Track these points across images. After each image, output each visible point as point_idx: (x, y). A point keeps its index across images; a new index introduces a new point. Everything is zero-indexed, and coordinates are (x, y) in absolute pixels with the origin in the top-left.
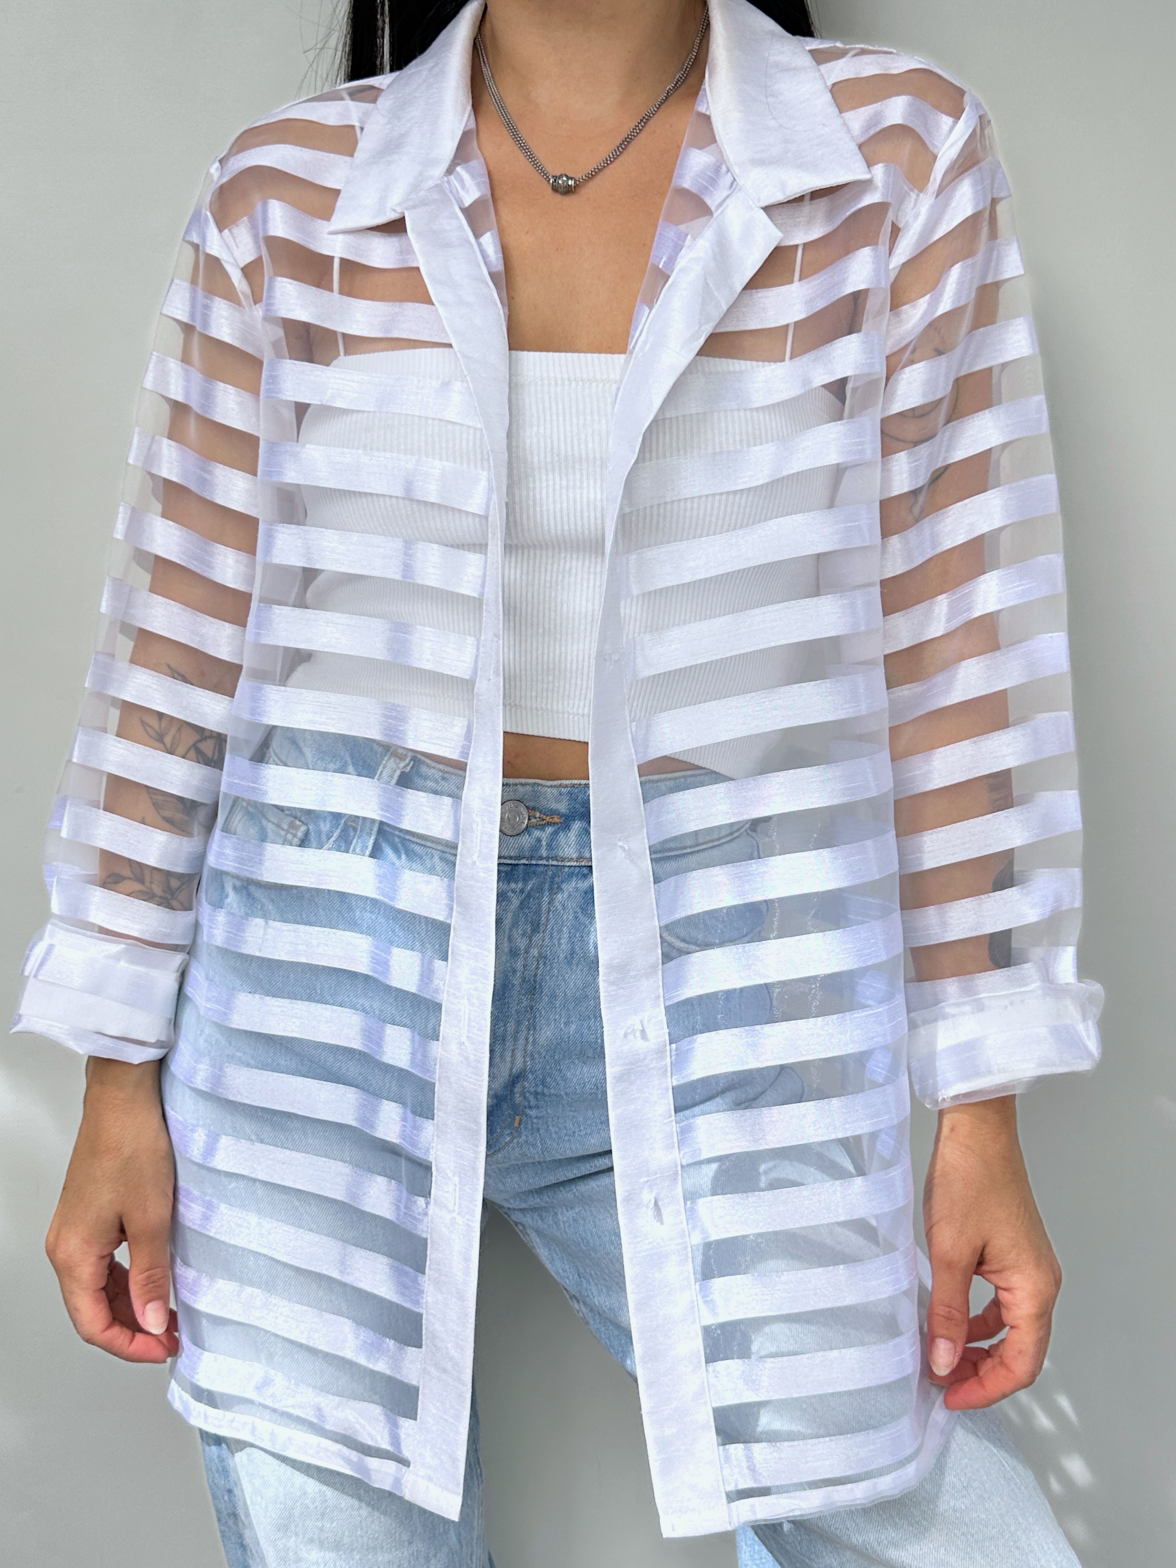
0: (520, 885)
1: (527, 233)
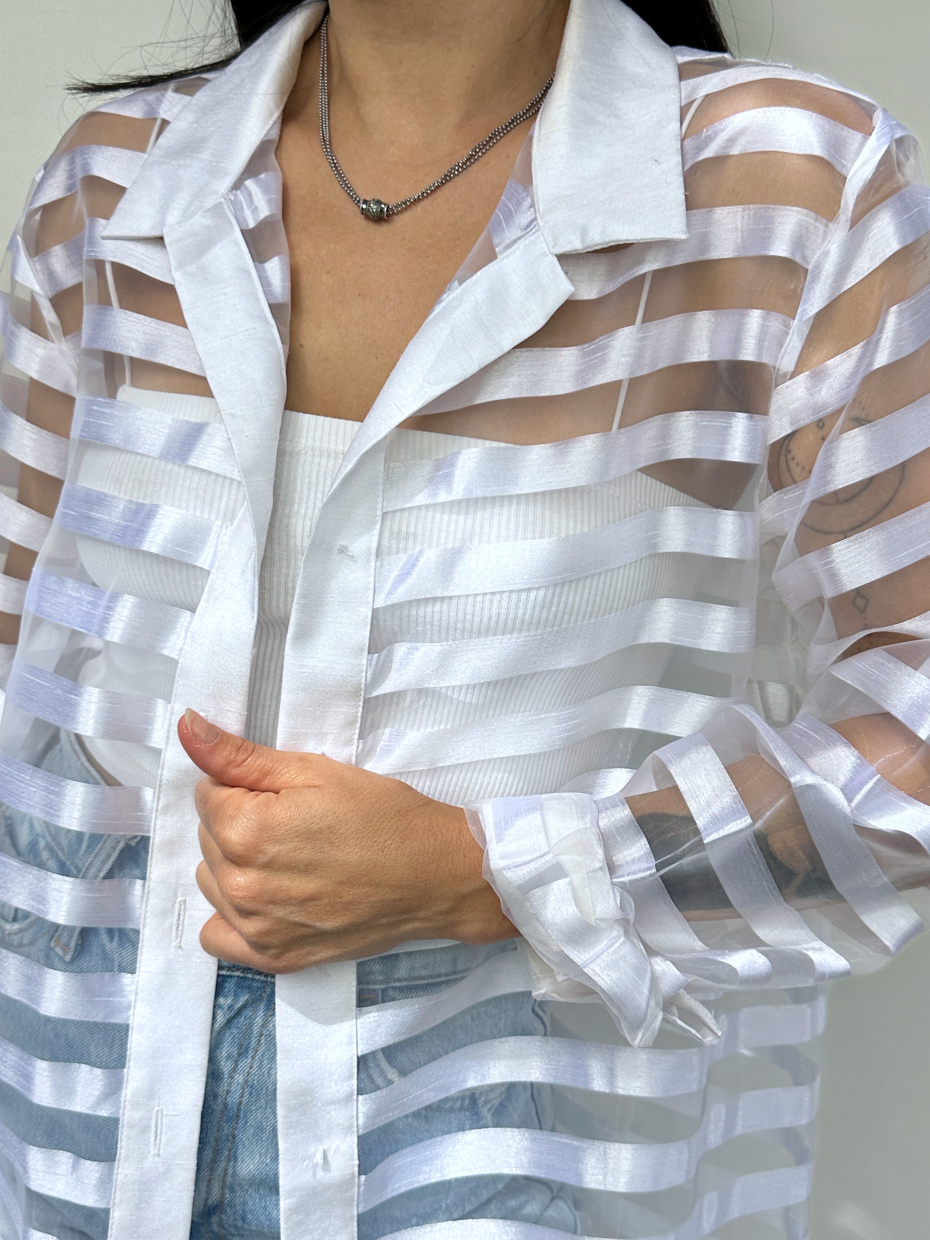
1: (328, 272)
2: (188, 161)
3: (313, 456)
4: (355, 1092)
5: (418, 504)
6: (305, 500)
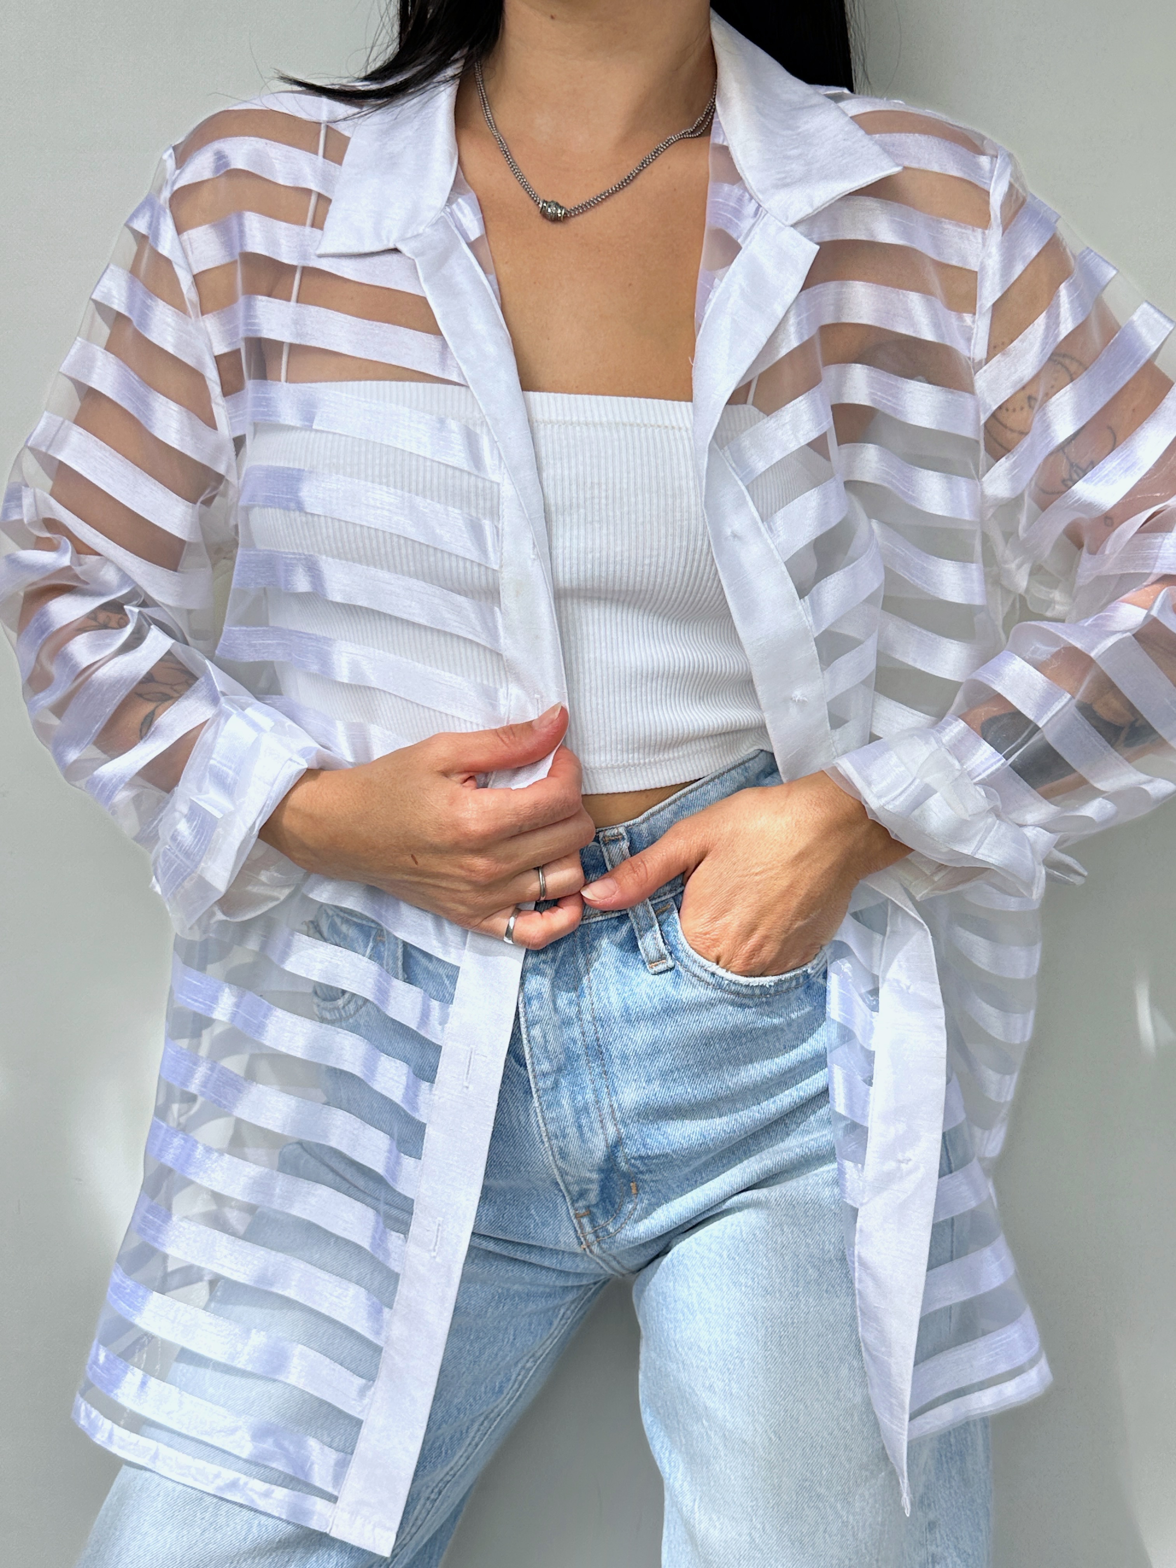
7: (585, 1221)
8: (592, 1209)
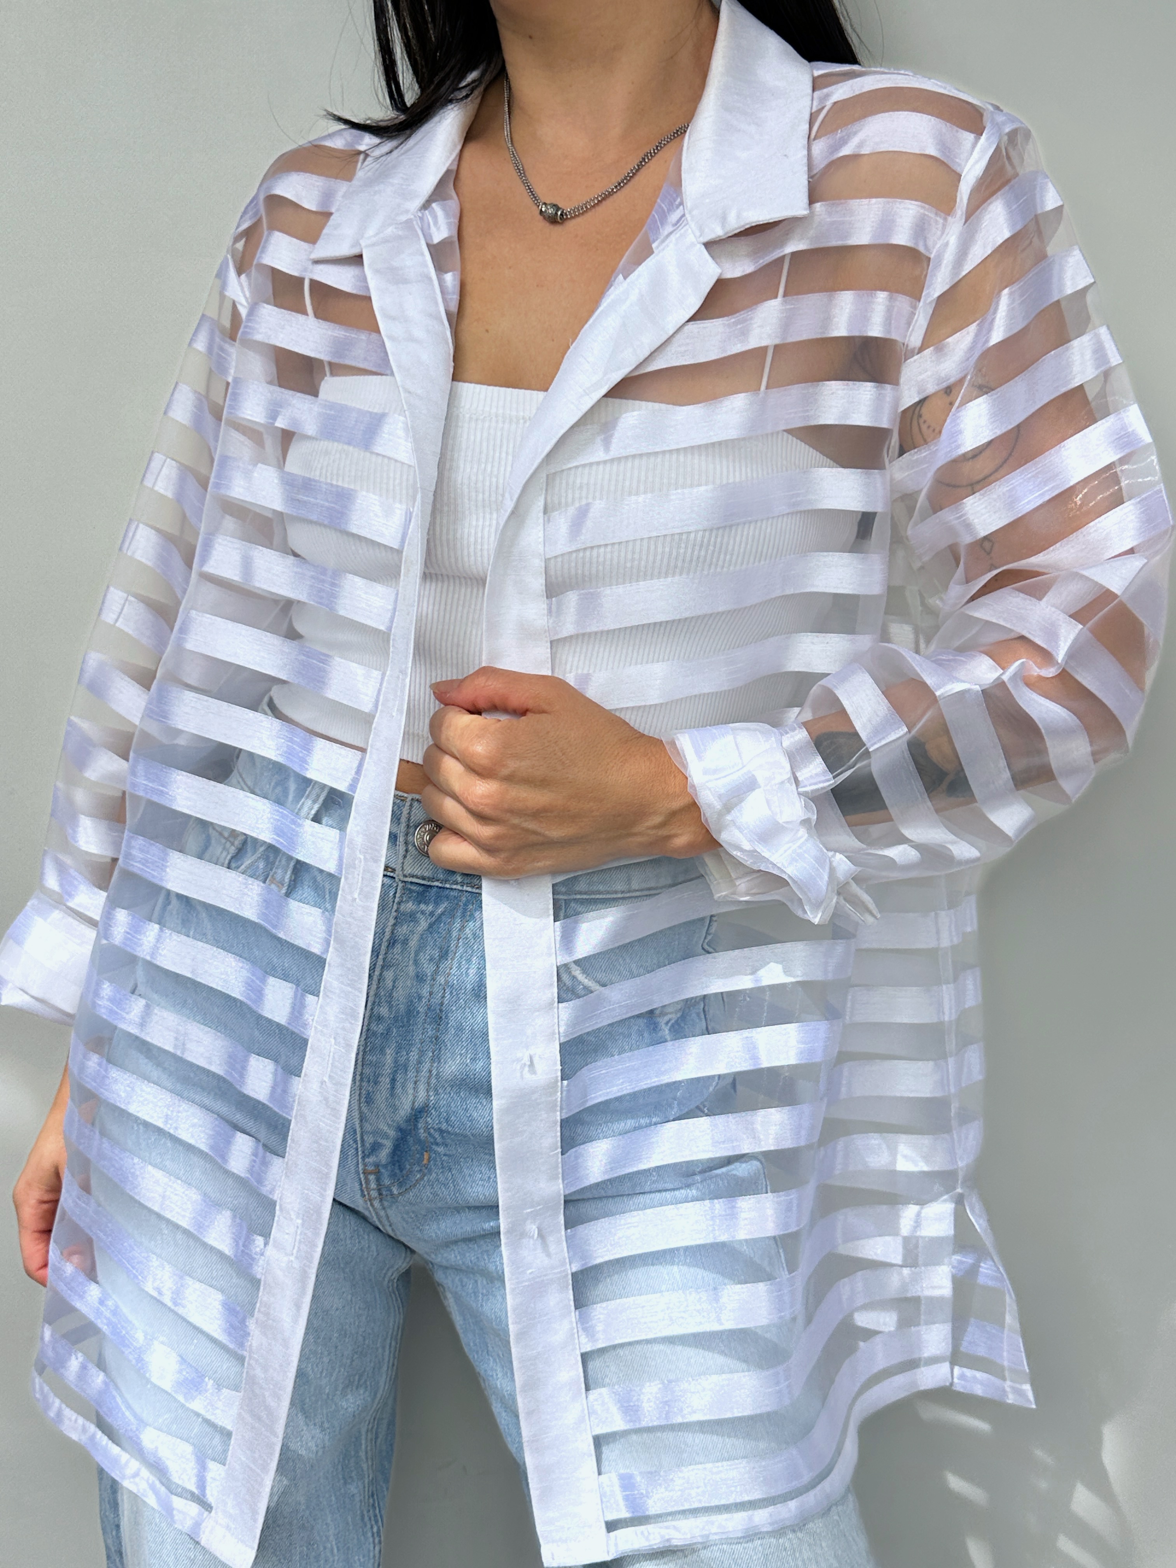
0: (430, 908)
1: (510, 268)
2: (382, 187)
3: (497, 422)
4: (556, 1000)
5: (597, 459)
6: (490, 460)
7: (372, 1177)
8: (380, 1168)
